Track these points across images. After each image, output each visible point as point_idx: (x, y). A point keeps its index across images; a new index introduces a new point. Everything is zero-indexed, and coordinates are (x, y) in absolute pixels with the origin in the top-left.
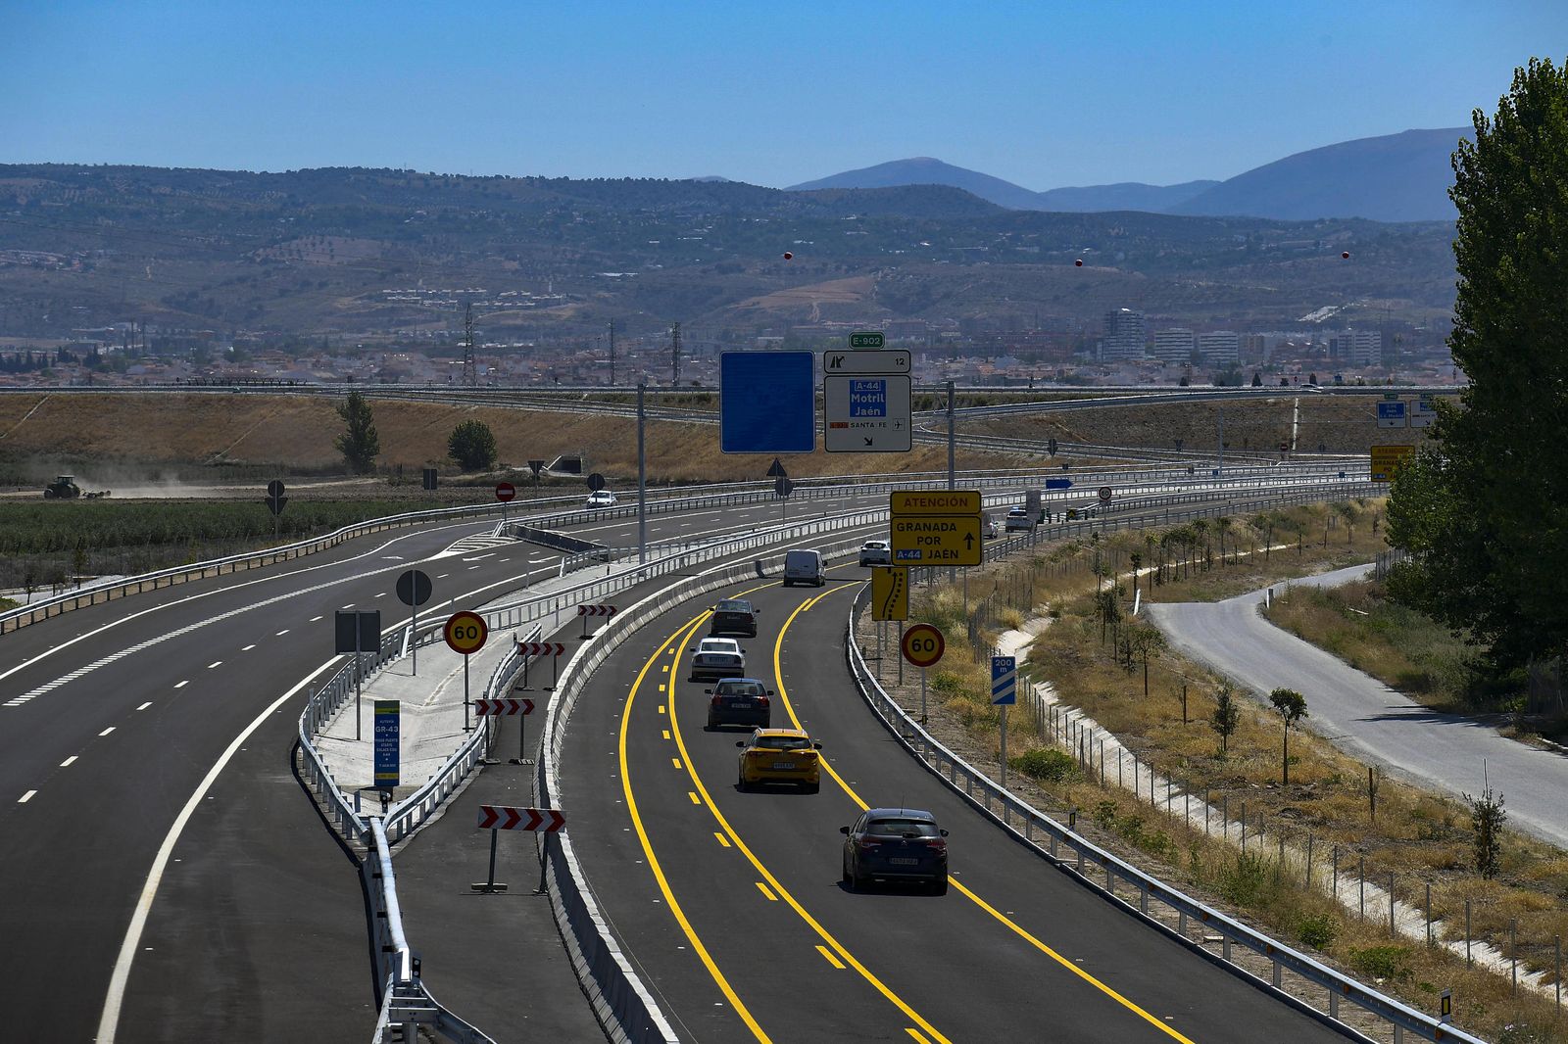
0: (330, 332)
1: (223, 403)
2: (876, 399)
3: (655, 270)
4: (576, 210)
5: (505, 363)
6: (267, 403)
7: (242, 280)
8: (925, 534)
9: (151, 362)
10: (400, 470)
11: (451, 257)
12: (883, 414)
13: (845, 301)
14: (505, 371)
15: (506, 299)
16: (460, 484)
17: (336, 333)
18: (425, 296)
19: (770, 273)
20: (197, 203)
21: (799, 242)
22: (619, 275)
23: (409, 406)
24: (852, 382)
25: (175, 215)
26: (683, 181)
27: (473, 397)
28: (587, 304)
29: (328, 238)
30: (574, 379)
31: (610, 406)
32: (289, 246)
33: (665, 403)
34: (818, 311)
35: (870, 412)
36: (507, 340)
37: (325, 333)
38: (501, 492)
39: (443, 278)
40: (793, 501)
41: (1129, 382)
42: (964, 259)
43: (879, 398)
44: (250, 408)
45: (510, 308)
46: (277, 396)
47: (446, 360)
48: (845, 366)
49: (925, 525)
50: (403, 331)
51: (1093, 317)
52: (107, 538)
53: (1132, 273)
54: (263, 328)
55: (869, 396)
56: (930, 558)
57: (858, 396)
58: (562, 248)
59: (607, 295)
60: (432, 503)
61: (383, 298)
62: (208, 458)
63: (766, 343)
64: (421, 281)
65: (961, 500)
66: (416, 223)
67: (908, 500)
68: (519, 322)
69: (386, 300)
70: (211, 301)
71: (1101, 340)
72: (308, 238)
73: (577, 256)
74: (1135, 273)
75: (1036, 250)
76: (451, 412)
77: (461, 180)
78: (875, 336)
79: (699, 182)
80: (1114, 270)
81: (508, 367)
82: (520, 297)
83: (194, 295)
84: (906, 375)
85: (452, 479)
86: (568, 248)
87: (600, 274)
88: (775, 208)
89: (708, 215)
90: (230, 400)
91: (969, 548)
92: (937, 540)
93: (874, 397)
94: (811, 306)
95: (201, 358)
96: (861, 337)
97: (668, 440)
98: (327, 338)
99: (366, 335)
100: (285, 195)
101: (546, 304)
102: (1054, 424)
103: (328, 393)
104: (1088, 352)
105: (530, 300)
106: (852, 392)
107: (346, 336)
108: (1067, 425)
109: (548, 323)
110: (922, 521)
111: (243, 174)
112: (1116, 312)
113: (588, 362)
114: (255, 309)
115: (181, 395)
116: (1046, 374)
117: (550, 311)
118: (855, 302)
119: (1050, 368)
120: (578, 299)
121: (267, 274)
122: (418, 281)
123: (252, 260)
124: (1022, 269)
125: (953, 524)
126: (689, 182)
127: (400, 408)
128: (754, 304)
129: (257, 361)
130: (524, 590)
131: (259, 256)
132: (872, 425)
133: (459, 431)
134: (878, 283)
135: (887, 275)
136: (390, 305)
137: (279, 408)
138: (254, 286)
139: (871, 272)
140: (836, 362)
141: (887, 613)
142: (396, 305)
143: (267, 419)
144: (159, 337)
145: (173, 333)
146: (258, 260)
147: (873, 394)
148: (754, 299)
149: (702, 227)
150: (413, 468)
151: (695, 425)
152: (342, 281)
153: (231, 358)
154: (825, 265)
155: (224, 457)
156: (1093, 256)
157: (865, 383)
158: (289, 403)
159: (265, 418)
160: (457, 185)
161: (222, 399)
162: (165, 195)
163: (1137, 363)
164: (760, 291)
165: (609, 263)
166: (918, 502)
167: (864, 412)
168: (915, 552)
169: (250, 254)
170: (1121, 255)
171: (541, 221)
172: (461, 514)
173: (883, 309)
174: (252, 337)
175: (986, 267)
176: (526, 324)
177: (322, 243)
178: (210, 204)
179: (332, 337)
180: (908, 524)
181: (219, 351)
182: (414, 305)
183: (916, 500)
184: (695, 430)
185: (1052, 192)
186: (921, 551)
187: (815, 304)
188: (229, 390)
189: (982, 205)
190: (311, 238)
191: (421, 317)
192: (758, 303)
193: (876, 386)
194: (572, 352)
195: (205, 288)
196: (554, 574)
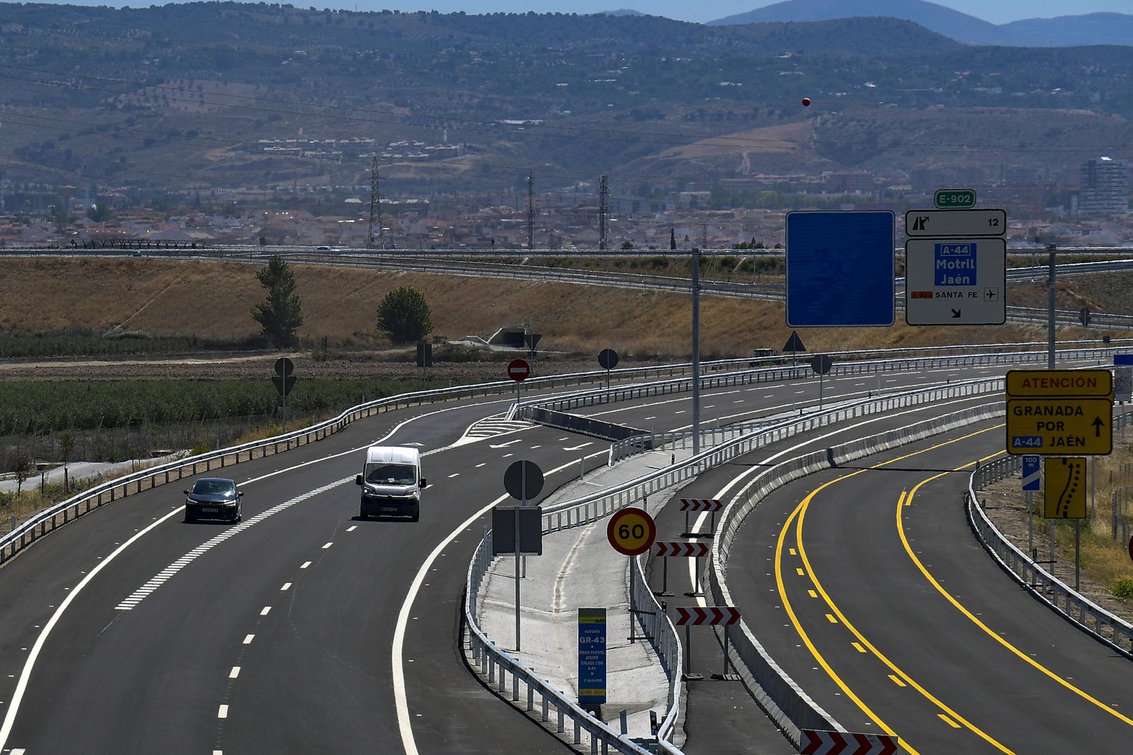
0: (200, 188)
1: (123, 268)
2: (965, 265)
3: (563, 116)
4: (474, 49)
5: (400, 221)
6: (171, 267)
7: (102, 129)
8: (1046, 418)
9: (7, 221)
10: (325, 343)
11: (334, 103)
12: (973, 282)
13: (778, 150)
14: (400, 230)
15: (396, 149)
16: (392, 359)
17: (207, 188)
18: (306, 147)
19: (693, 118)
20: (52, 42)
21: (726, 84)
22: (521, 122)
23: (330, 271)
24: (937, 246)
25: (29, 55)
26: (595, 15)
27: (400, 261)
28: (486, 156)
29: (197, 82)
30: (478, 240)
31: (555, 271)
32: (154, 91)
33: (616, 268)
34: (748, 163)
35: (958, 280)
36: (396, 195)
37: (194, 188)
38: (513, 370)
39: (326, 126)
40: (811, 380)
41: (1112, 242)
42: (914, 103)
43: (968, 264)
44: (153, 274)
45: (401, 160)
46: (183, 260)
47: (334, 218)
48: (930, 228)
49: (1046, 408)
50: (281, 185)
51: (1064, 167)
52: (58, 420)
53: (1111, 115)
54: (127, 183)
55: (958, 262)
56: (1052, 445)
57: (945, 261)
58: (458, 92)
59: (509, 145)
60: (430, 381)
61: (257, 149)
62: (107, 329)
63: (690, 199)
64: (301, 129)
65: (1089, 380)
66: (295, 64)
67: (1027, 380)
68: (410, 175)
69: (263, 152)
70: (69, 153)
71: (1077, 193)
72: (175, 82)
73: (476, 101)
74: (1114, 115)
75: (998, 90)
76: (376, 277)
77: (345, 15)
78: (965, 193)
79: (612, 16)
80: (1090, 112)
81: (403, 226)
82: (412, 148)
83: (50, 145)
84: (1000, 237)
85: (382, 353)
86: (465, 92)
87: (501, 122)
88: (698, 46)
89: (623, 54)
90: (130, 265)
91: (1098, 435)
92: (1061, 426)
93: (963, 263)
94: (741, 157)
95: (62, 218)
96: (949, 194)
97: (623, 309)
98: (197, 194)
99: (240, 190)
100: (149, 34)
101: (441, 155)
102: (1063, 290)
103: (237, 257)
104: (1061, 208)
105: (423, 151)
106: (938, 256)
107: (219, 191)
108: (1079, 292)
109: (444, 176)
110: (1042, 404)
111: (102, 10)
112: (1095, 162)
113: (493, 220)
114: (118, 161)
115: (76, 259)
116: (1016, 233)
117: (445, 163)
118: (791, 152)
119: (1019, 226)
120: (478, 150)
121: (130, 122)
122: (298, 130)
123: (113, 107)
124: (983, 112)
125: (1079, 407)
126: (599, 17)
127: (320, 274)
128: (675, 154)
129: (125, 220)
130: (580, 482)
131: (121, 102)
132: (960, 295)
133: (390, 298)
134: (816, 129)
135: (827, 121)
136: (265, 157)
137: (186, 273)
138: (116, 136)
139: (809, 117)
140: (920, 224)
141: (1062, 510)
142: (273, 157)
143: (173, 286)
144: (13, 193)
145: (27, 188)
146: (120, 107)
147: (962, 259)
148: (677, 149)
149: (616, 67)
150: (339, 342)
151: (653, 293)
152: (212, 131)
153: (96, 216)
154: (756, 109)
155: (125, 328)
156: (1064, 97)
157: (952, 247)
158: (196, 267)
159: (169, 285)
160: (340, 21)
161: (122, 263)
162: (16, 34)
163: (1120, 221)
164: (680, 139)
165: (510, 108)
166: (1039, 382)
167: (951, 280)
168: (1034, 439)
169: (111, 100)
170: (1097, 96)
171: (434, 61)
172: (459, 395)
173: (824, 159)
174: (115, 193)
175: (940, 110)
176: (418, 178)
177: (190, 87)
178: (65, 44)
179: (202, 193)
180: (1026, 408)
181: (81, 209)
182: (295, 157)
183: (1035, 380)
184: (654, 299)
185: (1014, 24)
186: (1041, 438)
187: (745, 154)
188: (130, 253)
189: (935, 39)
190: (178, 81)
191: (300, 170)
192: (680, 153)
193: (965, 250)
194: (474, 209)
195: (62, 138)
196: (602, 462)
